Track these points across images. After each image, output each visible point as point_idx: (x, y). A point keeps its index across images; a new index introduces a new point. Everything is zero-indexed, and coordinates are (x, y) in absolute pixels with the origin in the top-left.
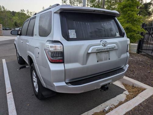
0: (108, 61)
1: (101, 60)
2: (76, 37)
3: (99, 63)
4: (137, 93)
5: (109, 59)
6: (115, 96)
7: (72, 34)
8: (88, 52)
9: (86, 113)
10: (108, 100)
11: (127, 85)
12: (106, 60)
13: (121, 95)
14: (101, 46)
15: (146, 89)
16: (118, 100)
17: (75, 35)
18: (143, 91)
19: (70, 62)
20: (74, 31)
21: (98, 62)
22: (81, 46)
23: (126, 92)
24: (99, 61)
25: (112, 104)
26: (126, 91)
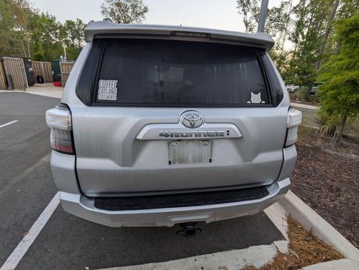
0: (206, 165)
1: (182, 161)
2: (115, 99)
3: (172, 166)
4: (310, 258)
5: (210, 161)
6: (247, 247)
7: (107, 89)
8: (137, 138)
9: (151, 265)
10: (221, 250)
11: (296, 225)
12: (200, 161)
13: (264, 248)
14: (180, 126)
15: (343, 257)
16: (245, 260)
17: (116, 92)
18: (329, 260)
19: (90, 154)
20: (114, 82)
21: (170, 163)
22: (117, 122)
23: (283, 246)
24: (174, 163)
25: (224, 265)
26: (285, 239)
